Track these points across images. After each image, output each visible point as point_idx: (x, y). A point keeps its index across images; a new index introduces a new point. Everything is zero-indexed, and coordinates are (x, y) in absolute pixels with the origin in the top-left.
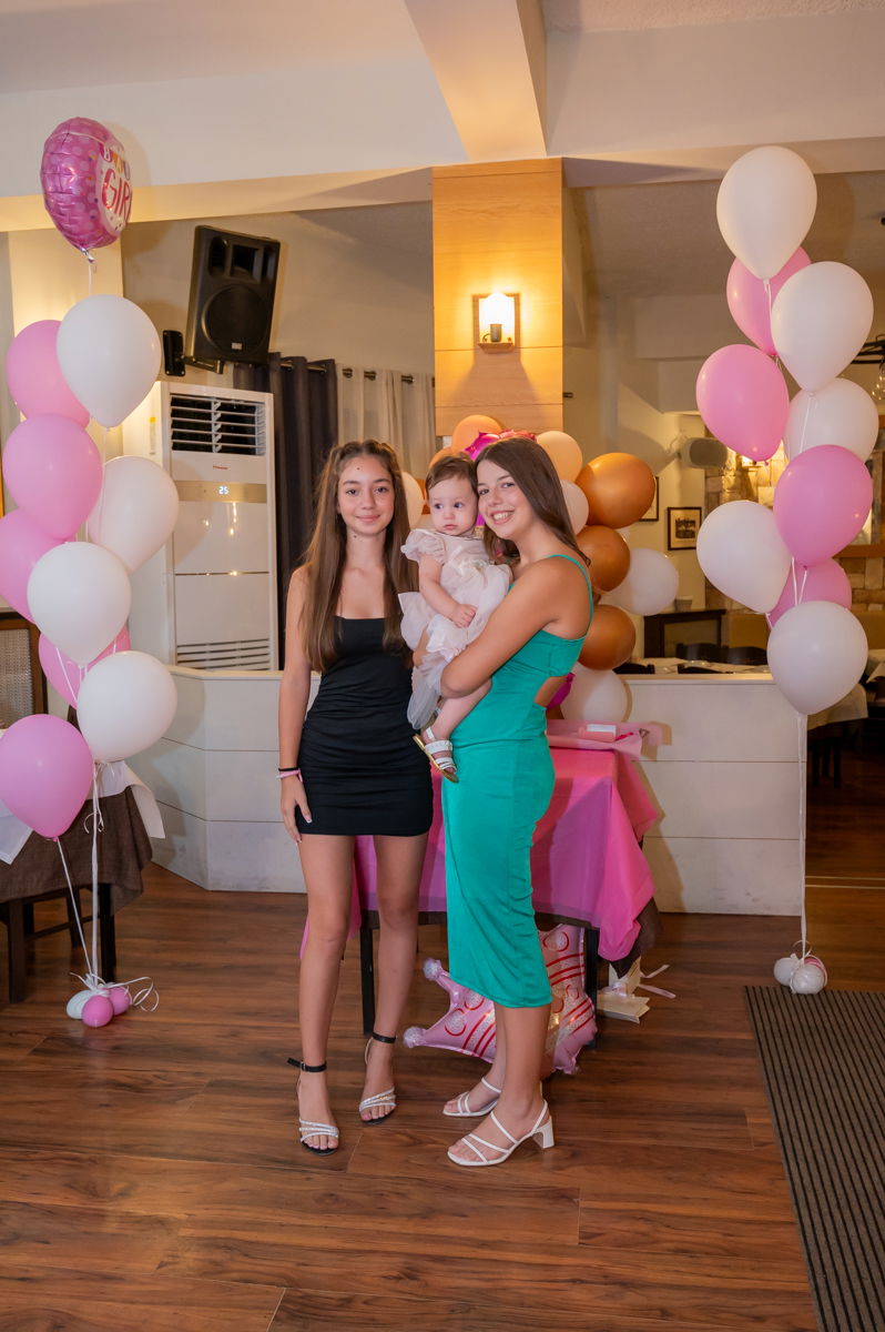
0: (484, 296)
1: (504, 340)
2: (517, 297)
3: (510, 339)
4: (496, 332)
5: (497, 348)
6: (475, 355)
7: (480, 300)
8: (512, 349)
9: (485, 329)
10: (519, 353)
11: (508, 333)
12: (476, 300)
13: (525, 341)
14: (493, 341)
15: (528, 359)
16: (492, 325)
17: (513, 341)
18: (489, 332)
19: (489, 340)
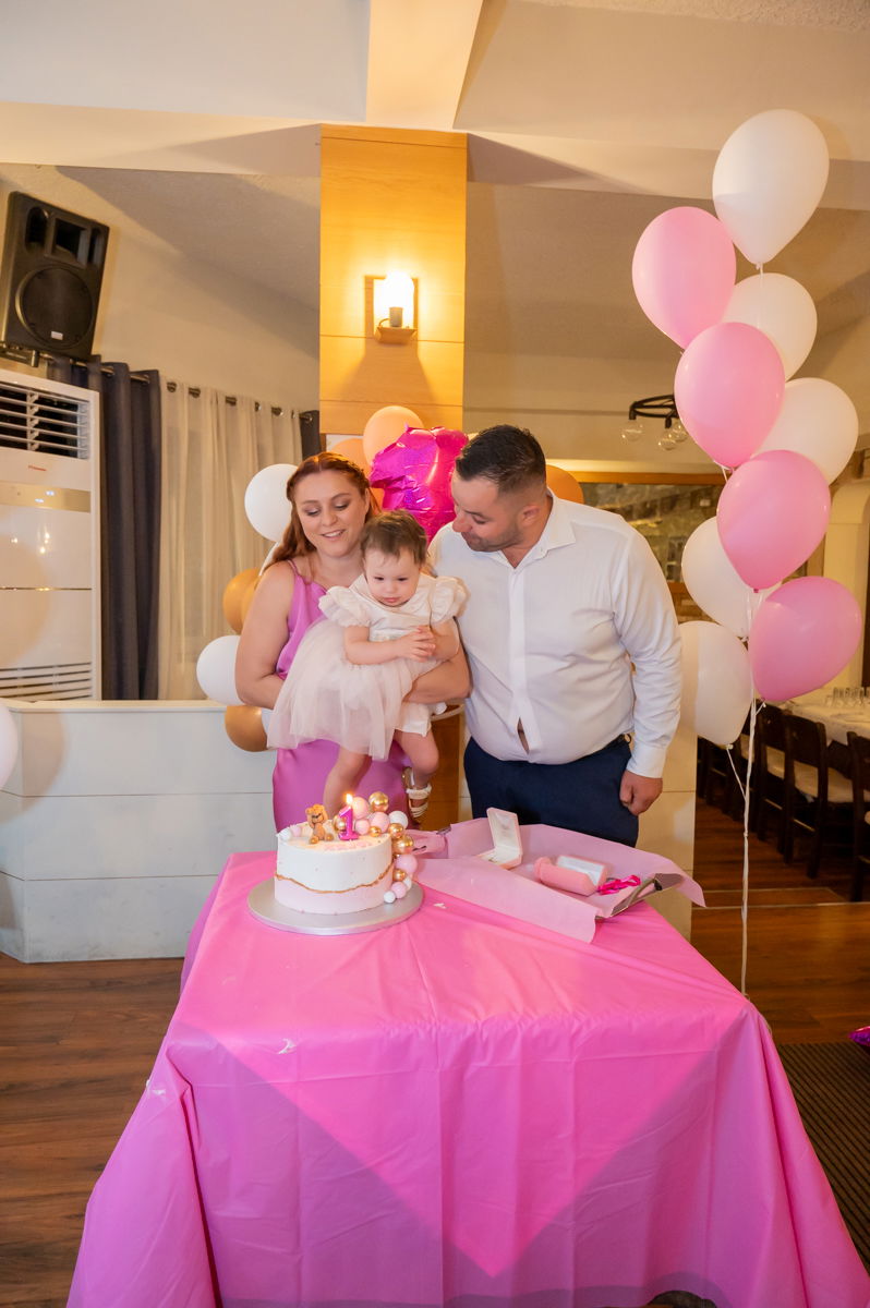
0: (383, 278)
1: (403, 327)
2: (416, 282)
3: (408, 326)
4: (396, 316)
5: (395, 338)
6: (367, 343)
7: (376, 282)
9: (381, 315)
10: (416, 347)
11: (407, 323)
12: (369, 284)
13: (423, 334)
14: (394, 327)
15: (426, 352)
17: (411, 327)
18: (388, 316)
19: (386, 325)
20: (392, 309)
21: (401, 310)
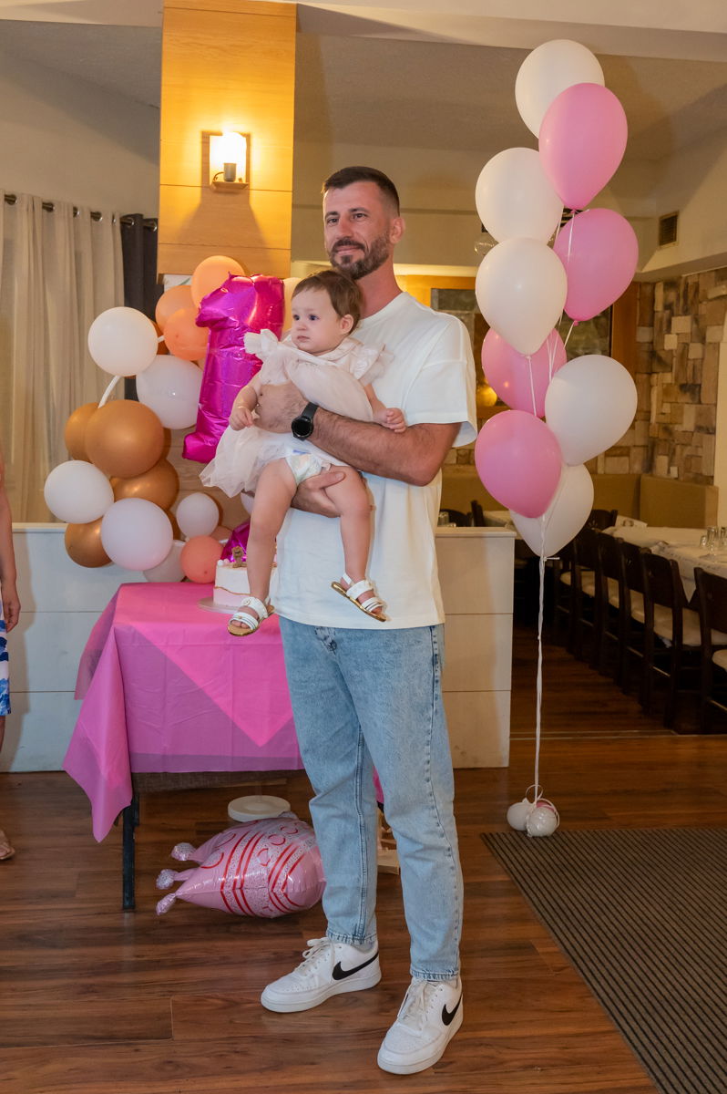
0: (219, 134)
1: (237, 181)
2: (248, 137)
3: (240, 180)
4: (230, 170)
5: (230, 189)
6: (203, 192)
7: (212, 138)
8: (243, 189)
9: (217, 166)
10: (248, 195)
11: (240, 174)
12: (206, 138)
13: (254, 184)
14: (228, 180)
15: (257, 201)
16: (225, 164)
17: (244, 182)
18: (223, 170)
19: (221, 179)
20: (226, 165)
21: (235, 165)
